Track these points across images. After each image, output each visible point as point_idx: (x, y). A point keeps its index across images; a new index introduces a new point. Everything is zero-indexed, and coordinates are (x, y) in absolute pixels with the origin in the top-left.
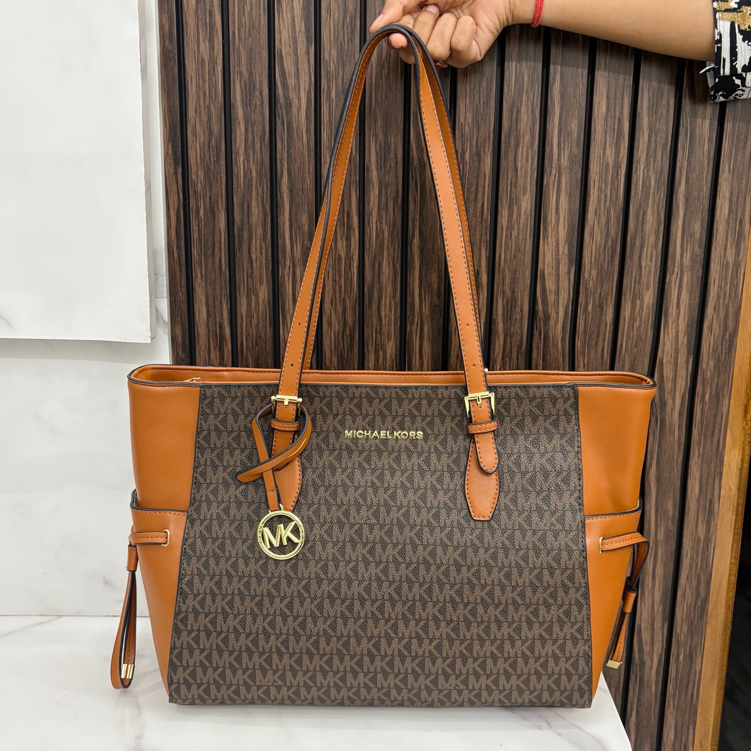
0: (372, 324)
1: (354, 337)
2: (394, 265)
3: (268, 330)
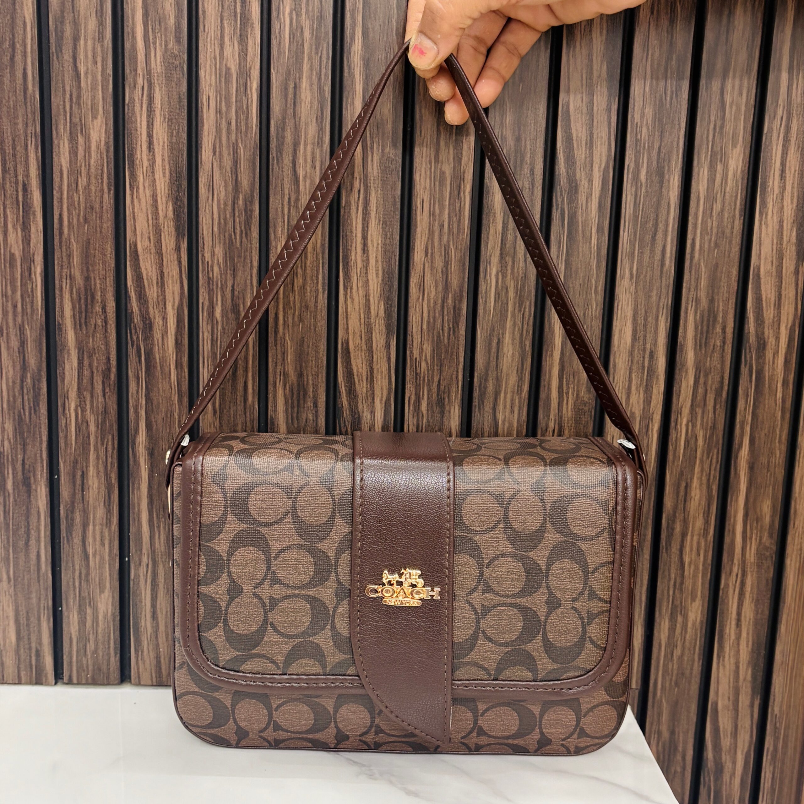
0: (283, 190)
1: (252, 211)
2: (320, 88)
3: (106, 196)
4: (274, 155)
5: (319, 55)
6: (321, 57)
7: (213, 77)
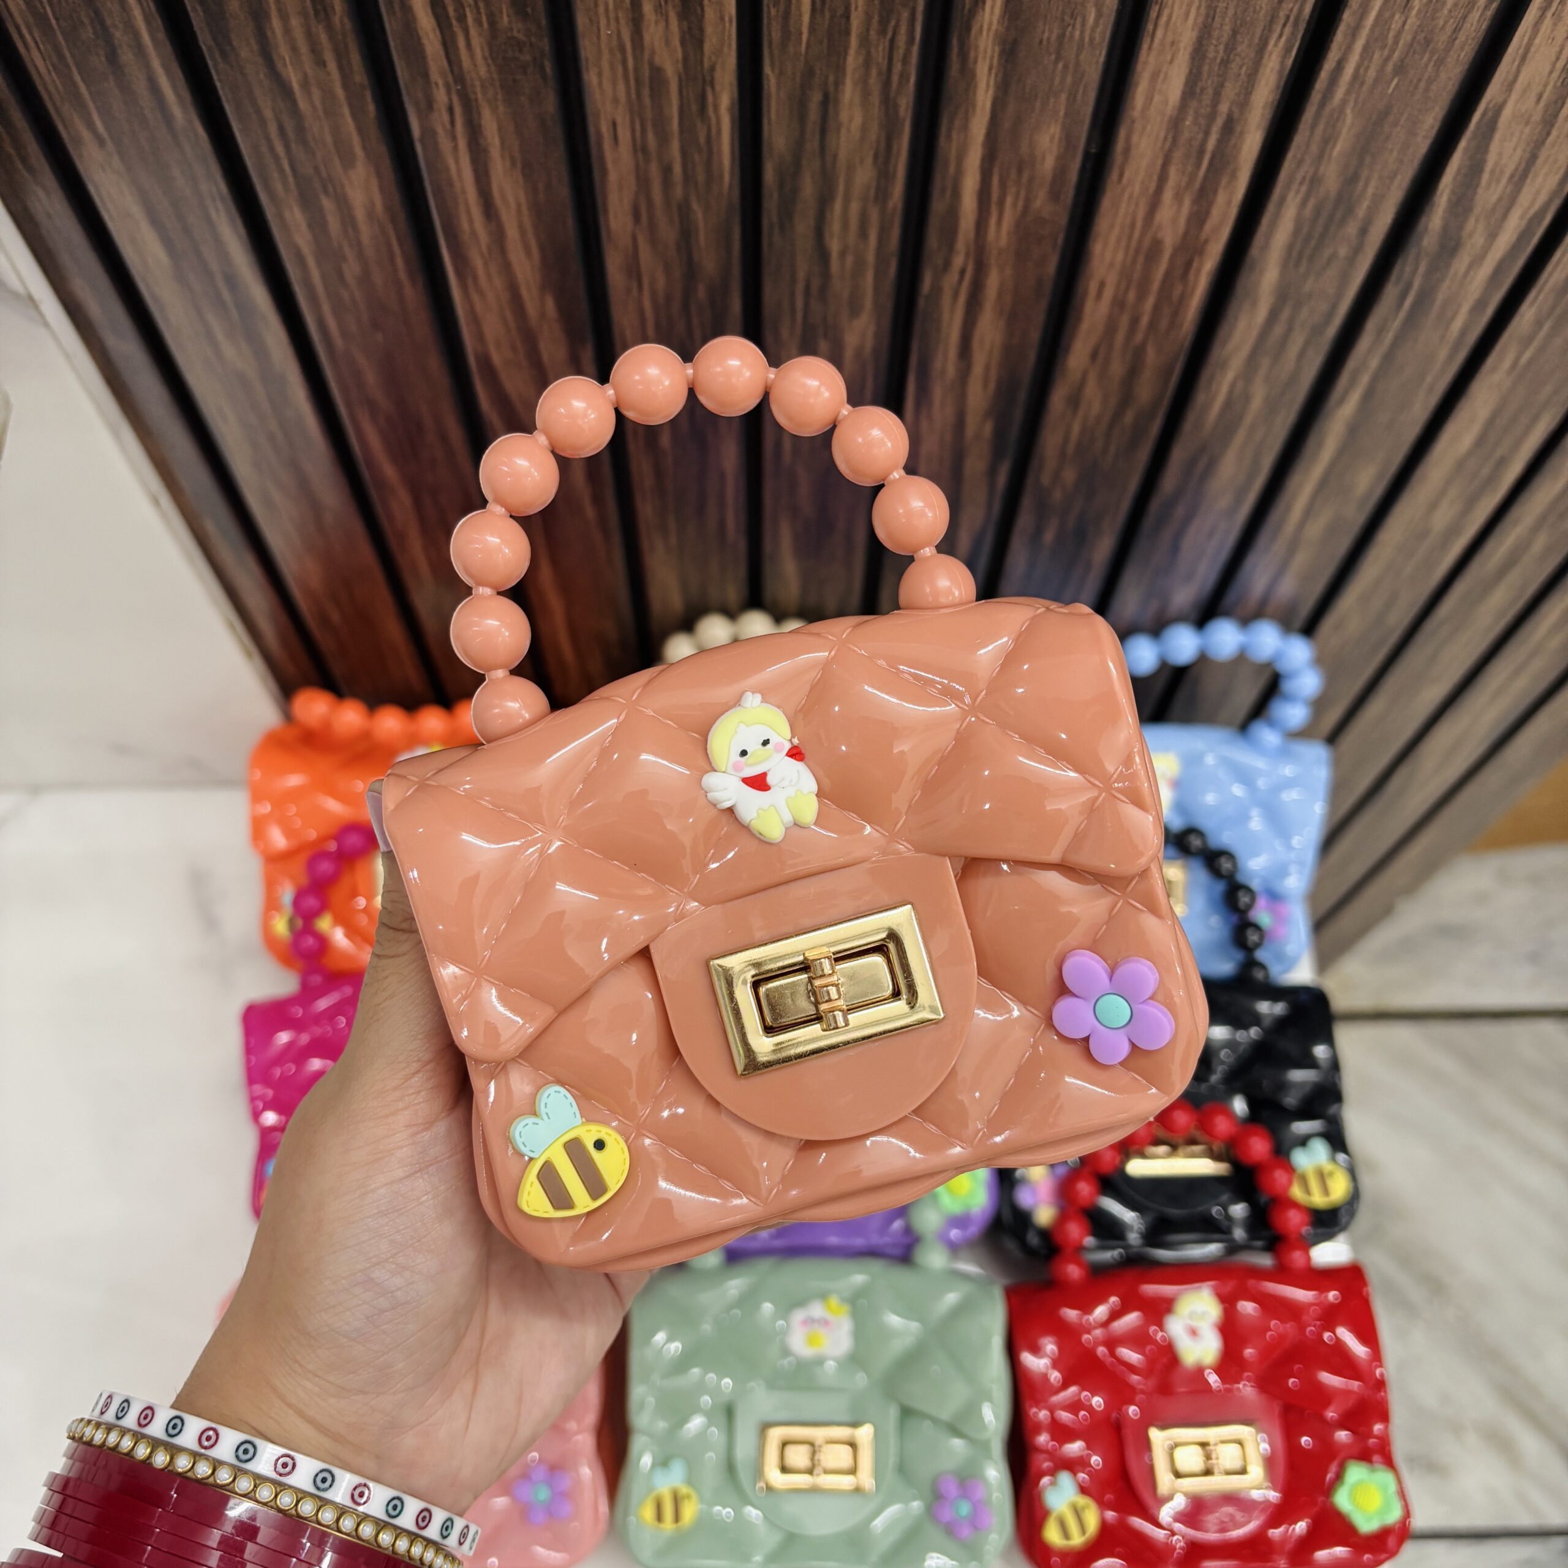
0: (793, 274)
1: (726, 306)
2: (887, 101)
4: (775, 219)
5: (889, 35)
6: (892, 41)
7: (621, 87)
